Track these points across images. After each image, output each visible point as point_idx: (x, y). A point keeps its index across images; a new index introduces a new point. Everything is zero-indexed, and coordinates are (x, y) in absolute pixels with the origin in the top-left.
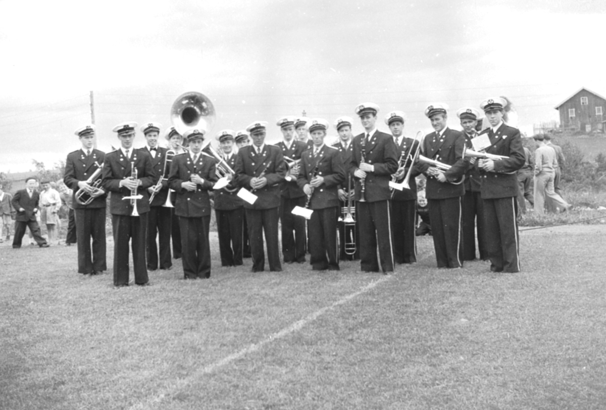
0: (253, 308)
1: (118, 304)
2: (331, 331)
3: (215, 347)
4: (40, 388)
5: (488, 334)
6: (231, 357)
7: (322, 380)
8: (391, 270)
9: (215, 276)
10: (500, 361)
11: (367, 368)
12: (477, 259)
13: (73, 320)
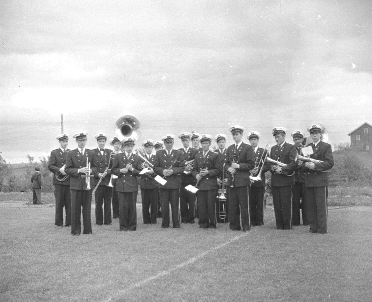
0: (163, 249)
1: (80, 244)
2: (212, 265)
3: (141, 272)
4: (35, 292)
5: (309, 269)
6: (151, 278)
7: (208, 293)
8: (249, 229)
9: (139, 230)
10: (317, 286)
11: (236, 287)
12: (301, 225)
13: (52, 253)
